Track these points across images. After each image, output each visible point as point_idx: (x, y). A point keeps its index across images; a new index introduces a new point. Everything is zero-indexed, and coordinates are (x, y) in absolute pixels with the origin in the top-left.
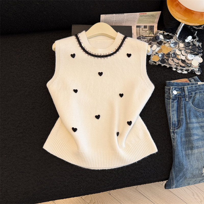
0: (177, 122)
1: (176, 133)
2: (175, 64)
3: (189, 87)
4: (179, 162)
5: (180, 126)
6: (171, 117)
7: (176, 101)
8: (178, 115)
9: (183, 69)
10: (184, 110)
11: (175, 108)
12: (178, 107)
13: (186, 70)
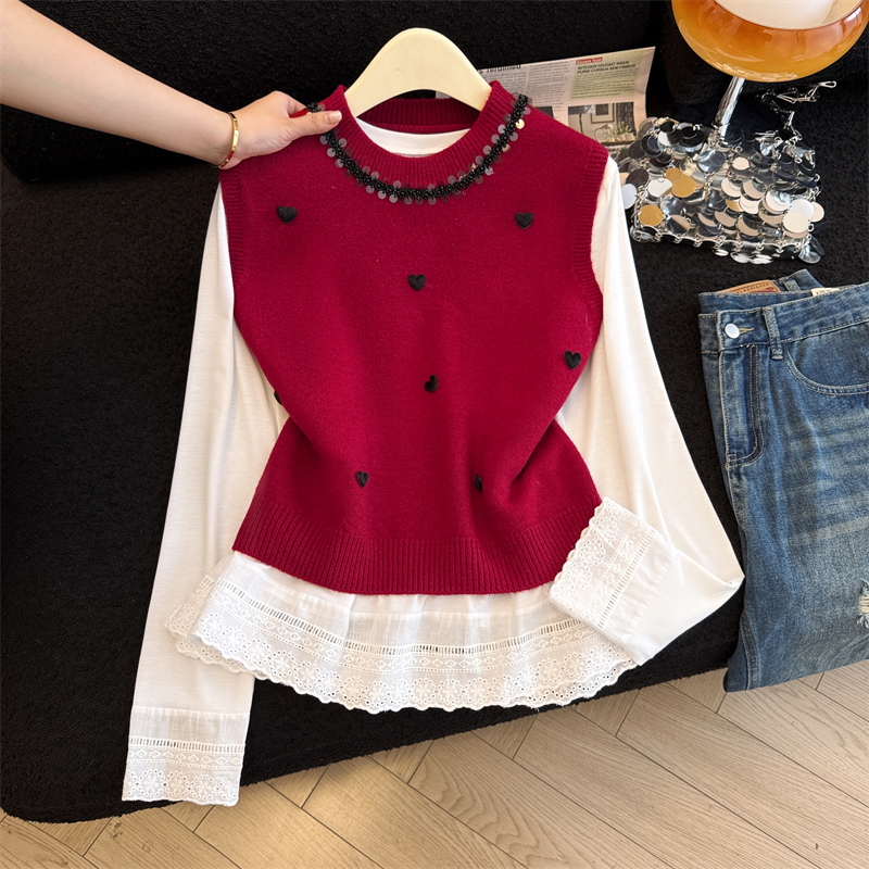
0: (749, 436)
1: (746, 474)
2: (724, 234)
3: (782, 308)
4: (769, 579)
5: (759, 449)
6: (725, 420)
7: (738, 361)
8: (747, 411)
9: (754, 249)
10: (769, 395)
11: (737, 386)
12: (746, 383)
13: (764, 252)
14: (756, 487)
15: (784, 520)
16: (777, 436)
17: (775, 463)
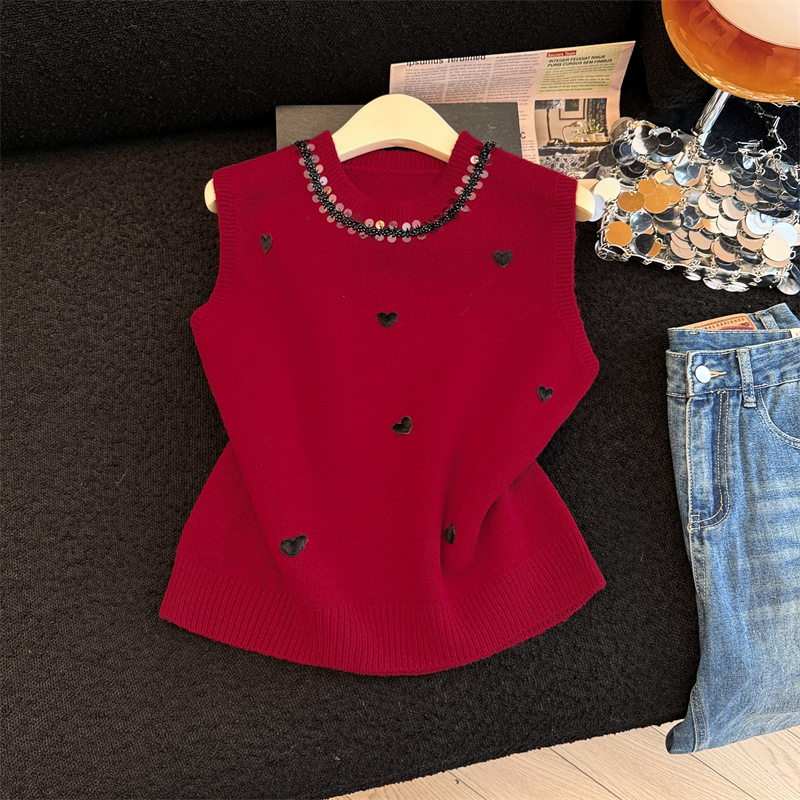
0: (714, 494)
1: (709, 538)
2: (697, 256)
3: (758, 350)
4: (726, 657)
5: (725, 511)
6: (689, 475)
7: (707, 409)
8: (713, 465)
9: (730, 276)
10: (738, 447)
11: (705, 437)
12: (714, 434)
13: (741, 280)
14: (719, 554)
15: (745, 591)
16: (743, 496)
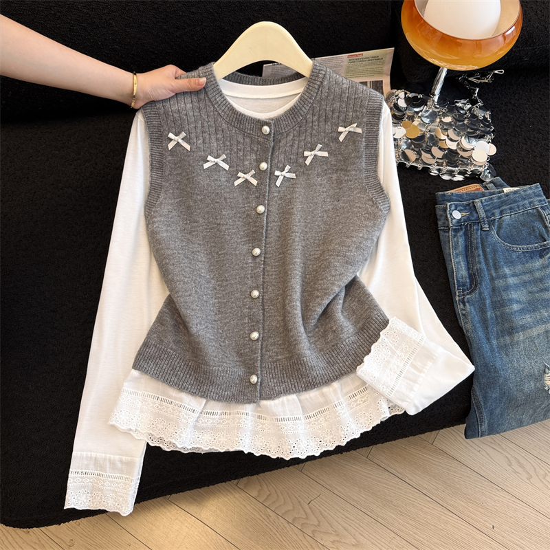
1: (468, 302)
2: (437, 162)
3: (485, 200)
5: (476, 286)
6: (454, 269)
7: (461, 233)
8: (468, 263)
9: (454, 171)
10: (481, 253)
11: (461, 248)
12: (466, 247)
14: (475, 310)
15: (494, 329)
16: (487, 277)
17: (486, 294)
